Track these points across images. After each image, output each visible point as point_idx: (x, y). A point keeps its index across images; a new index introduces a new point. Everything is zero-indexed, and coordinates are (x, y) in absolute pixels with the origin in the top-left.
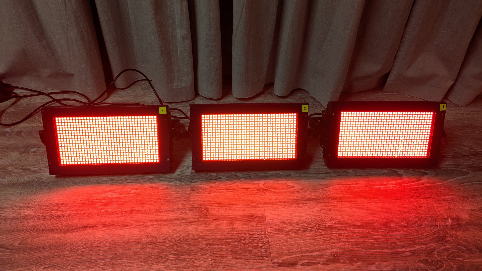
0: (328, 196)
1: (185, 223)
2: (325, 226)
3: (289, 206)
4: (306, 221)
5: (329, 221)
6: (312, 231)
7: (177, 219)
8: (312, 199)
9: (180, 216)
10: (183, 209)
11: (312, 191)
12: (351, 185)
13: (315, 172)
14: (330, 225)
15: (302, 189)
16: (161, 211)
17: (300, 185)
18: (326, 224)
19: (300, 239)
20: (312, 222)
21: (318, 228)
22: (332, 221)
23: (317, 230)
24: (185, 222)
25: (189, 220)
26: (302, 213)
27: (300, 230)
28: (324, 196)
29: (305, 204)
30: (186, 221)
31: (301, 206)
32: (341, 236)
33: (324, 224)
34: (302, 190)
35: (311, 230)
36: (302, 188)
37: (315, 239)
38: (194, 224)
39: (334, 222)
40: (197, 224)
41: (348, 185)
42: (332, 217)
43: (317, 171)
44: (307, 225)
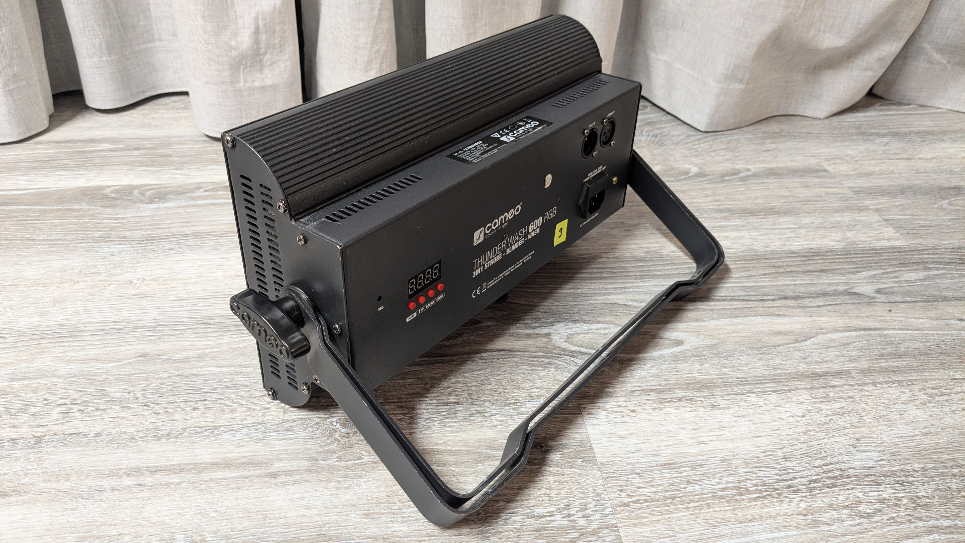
0: (818, 369)
1: (259, 476)
2: (842, 470)
3: (677, 404)
4: (761, 455)
5: (849, 452)
6: (794, 492)
7: (227, 465)
8: (761, 380)
9: (240, 450)
10: (253, 426)
11: (750, 352)
12: (886, 332)
13: (747, 298)
14: (863, 468)
15: (711, 347)
16: (162, 437)
17: (702, 337)
18: (842, 466)
19: (755, 526)
20: (785, 458)
21: (815, 481)
22: (865, 451)
23: (815, 488)
24: (257, 472)
25: (277, 466)
26: (733, 427)
27: (747, 491)
28: (803, 367)
29: (739, 397)
30: (262, 472)
31: (723, 403)
32: (920, 506)
33: (838, 466)
34: (715, 352)
35: (792, 490)
36: (712, 345)
37: (816, 525)
38: (295, 483)
39: (874, 456)
40: (307, 481)
41: (877, 332)
42: (857, 439)
43: (752, 293)
44: (768, 472)
